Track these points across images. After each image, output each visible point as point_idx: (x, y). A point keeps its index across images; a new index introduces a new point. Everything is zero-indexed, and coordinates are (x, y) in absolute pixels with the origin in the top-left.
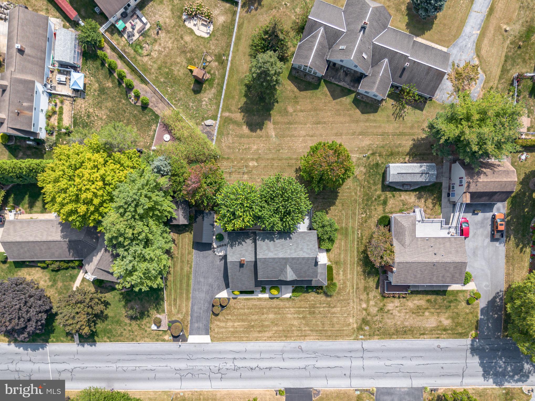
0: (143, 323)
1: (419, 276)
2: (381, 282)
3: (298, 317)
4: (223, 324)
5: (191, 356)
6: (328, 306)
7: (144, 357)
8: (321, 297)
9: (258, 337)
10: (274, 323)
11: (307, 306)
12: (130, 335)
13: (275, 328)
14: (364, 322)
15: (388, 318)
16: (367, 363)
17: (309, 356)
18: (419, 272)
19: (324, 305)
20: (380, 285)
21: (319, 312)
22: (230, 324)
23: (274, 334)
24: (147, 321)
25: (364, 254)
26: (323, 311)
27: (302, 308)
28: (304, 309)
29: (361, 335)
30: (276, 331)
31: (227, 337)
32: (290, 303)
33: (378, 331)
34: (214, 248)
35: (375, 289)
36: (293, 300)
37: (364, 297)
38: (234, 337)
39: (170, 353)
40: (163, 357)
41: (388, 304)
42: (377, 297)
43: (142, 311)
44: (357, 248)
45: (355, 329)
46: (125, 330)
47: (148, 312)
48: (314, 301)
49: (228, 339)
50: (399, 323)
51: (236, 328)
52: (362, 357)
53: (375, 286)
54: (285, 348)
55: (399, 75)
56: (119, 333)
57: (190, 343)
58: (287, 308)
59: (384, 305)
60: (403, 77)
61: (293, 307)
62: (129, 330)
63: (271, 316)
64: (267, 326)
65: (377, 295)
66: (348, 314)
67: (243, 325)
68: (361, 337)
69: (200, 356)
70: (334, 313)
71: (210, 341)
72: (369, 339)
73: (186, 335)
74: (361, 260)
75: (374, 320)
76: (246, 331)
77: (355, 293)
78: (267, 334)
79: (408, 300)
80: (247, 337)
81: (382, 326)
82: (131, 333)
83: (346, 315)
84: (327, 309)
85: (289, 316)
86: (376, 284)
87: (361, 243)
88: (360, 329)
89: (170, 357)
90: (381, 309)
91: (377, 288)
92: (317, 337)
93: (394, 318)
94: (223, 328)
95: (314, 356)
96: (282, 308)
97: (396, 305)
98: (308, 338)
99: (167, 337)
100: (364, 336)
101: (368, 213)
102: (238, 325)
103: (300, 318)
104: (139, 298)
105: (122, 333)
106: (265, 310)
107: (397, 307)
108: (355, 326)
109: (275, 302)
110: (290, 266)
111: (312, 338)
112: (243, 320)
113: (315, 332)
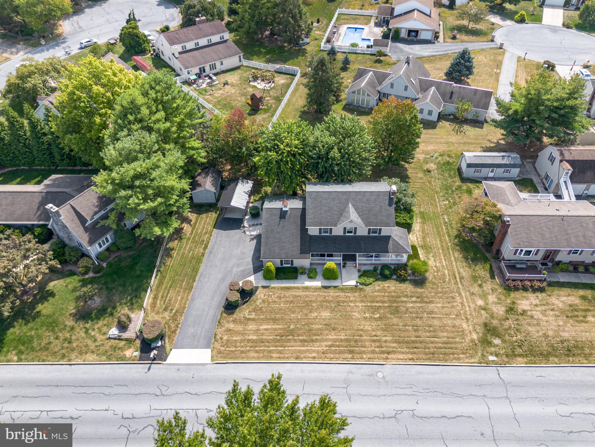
0: (96, 327)
1: (547, 235)
2: (494, 268)
3: (371, 317)
4: (239, 328)
5: (164, 389)
6: (419, 300)
7: (68, 391)
8: (407, 287)
9: (300, 351)
10: (330, 327)
11: (386, 299)
12: (63, 348)
13: (332, 336)
14: (489, 330)
15: (529, 325)
16: (521, 409)
17: (400, 391)
18: (544, 228)
19: (414, 299)
20: (495, 273)
21: (407, 309)
22: (252, 326)
23: (330, 346)
24: (105, 322)
25: (459, 238)
26: (412, 307)
27: (377, 302)
28: (380, 304)
29: (491, 354)
30: (335, 340)
31: (242, 352)
32: (356, 294)
33: (520, 346)
34: (244, 227)
35: (490, 280)
36: (361, 289)
37: (476, 289)
38: (257, 352)
39: (123, 383)
40: (107, 391)
41: (519, 302)
42: (497, 290)
43: (103, 306)
44: (448, 233)
45: (477, 342)
46: (57, 338)
47: (114, 308)
48: (395, 292)
49: (243, 355)
50: (550, 333)
51: (262, 334)
52: (507, 398)
53: (488, 276)
54: (351, 376)
55: (449, 97)
56: (44, 342)
57: (170, 364)
58: (351, 301)
59: (514, 303)
60: (453, 98)
61: (362, 301)
62: (65, 339)
63: (326, 314)
64: (319, 332)
65: (496, 287)
66: (457, 315)
67: (275, 329)
68: (492, 358)
69: (181, 389)
70: (432, 312)
71: (209, 361)
72: (508, 363)
73: (168, 349)
74: (457, 245)
75: (506, 327)
76: (278, 341)
77: (459, 284)
78: (316, 348)
79: (549, 295)
80: (280, 352)
81: (523, 339)
82: (66, 345)
83: (454, 316)
84: (418, 305)
85: (356, 314)
86: (490, 273)
87: (452, 228)
88: (486, 342)
89: (121, 390)
90: (511, 310)
91: (492, 277)
92: (410, 356)
93: (538, 324)
94: (239, 334)
95: (408, 391)
96: (344, 302)
97: (534, 302)
98: (393, 356)
99: (129, 353)
100: (497, 355)
101: (452, 201)
102: (266, 329)
103: (375, 319)
104: (107, 287)
105: (50, 343)
106: (314, 305)
107: (536, 305)
108: (475, 336)
109: (332, 293)
110: (353, 205)
111: (401, 356)
112: (275, 320)
113: (404, 345)
